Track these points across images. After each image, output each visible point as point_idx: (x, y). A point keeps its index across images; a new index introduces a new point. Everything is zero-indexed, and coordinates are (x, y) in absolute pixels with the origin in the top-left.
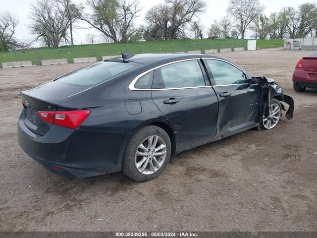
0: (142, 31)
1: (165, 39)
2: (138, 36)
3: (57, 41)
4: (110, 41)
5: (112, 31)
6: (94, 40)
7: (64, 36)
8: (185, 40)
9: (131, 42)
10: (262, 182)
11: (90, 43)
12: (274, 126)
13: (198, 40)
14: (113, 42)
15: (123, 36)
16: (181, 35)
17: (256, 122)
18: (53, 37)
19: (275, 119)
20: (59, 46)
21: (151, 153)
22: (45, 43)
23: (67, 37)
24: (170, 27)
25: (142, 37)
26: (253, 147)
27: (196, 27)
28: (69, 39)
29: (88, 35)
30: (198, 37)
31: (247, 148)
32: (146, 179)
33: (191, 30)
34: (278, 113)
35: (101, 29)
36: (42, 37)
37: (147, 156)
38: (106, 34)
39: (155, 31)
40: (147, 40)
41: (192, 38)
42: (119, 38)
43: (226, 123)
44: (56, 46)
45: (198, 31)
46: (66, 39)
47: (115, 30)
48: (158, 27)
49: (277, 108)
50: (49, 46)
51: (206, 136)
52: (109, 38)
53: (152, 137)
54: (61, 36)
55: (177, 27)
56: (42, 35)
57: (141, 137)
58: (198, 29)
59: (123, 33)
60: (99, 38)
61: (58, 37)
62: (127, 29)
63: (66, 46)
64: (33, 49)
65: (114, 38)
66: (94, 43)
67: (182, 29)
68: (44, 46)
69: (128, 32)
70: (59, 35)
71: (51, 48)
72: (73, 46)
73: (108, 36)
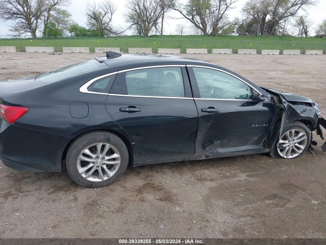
0: (236, 25)
1: (260, 34)
2: (230, 30)
3: (147, 30)
4: (200, 33)
5: (203, 23)
6: (184, 31)
7: (155, 26)
8: (286, 37)
9: (221, 35)
10: (207, 221)
11: (179, 34)
12: (295, 155)
13: (302, 37)
14: (203, 34)
15: (214, 29)
16: (281, 30)
17: (264, 147)
18: (145, 26)
19: (298, 148)
20: (149, 35)
21: (99, 160)
22: (137, 32)
23: (157, 26)
24: (269, 21)
25: (235, 30)
26: (243, 177)
27: (301, 22)
28: (160, 29)
29: (179, 25)
30: (302, 34)
31: (235, 176)
32: (91, 185)
33: (295, 26)
34: (303, 140)
35: (192, 21)
36: (135, 25)
37: (93, 163)
38: (196, 25)
39: (250, 25)
40: (240, 34)
41: (294, 35)
42: (209, 30)
43: (211, 142)
44: (146, 35)
45: (303, 27)
46: (156, 28)
47: (207, 22)
48: (255, 20)
49: (301, 134)
50: (140, 34)
51: (179, 152)
52: (199, 30)
53: (101, 144)
54: (152, 26)
55: (278, 22)
56: (135, 24)
57: (85, 142)
58: (303, 26)
59: (215, 26)
60: (189, 29)
61: (149, 26)
62: (219, 21)
63: (155, 36)
64: (125, 36)
65: (204, 30)
66: (183, 34)
67: (283, 24)
68: (135, 34)
69: (220, 25)
70: (151, 24)
71: (142, 37)
72: (162, 36)
73: (199, 27)
